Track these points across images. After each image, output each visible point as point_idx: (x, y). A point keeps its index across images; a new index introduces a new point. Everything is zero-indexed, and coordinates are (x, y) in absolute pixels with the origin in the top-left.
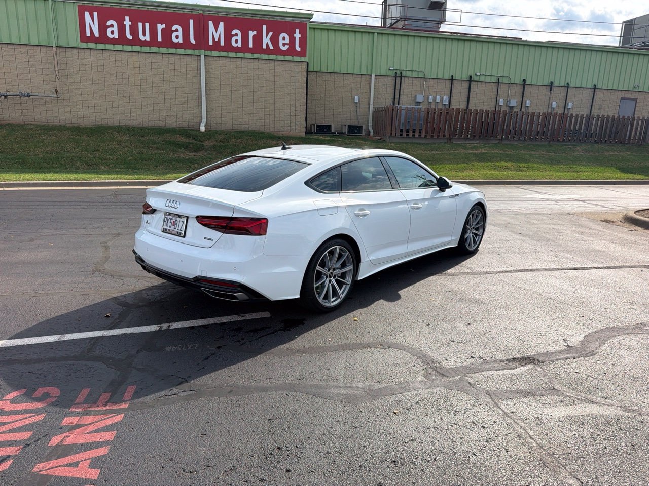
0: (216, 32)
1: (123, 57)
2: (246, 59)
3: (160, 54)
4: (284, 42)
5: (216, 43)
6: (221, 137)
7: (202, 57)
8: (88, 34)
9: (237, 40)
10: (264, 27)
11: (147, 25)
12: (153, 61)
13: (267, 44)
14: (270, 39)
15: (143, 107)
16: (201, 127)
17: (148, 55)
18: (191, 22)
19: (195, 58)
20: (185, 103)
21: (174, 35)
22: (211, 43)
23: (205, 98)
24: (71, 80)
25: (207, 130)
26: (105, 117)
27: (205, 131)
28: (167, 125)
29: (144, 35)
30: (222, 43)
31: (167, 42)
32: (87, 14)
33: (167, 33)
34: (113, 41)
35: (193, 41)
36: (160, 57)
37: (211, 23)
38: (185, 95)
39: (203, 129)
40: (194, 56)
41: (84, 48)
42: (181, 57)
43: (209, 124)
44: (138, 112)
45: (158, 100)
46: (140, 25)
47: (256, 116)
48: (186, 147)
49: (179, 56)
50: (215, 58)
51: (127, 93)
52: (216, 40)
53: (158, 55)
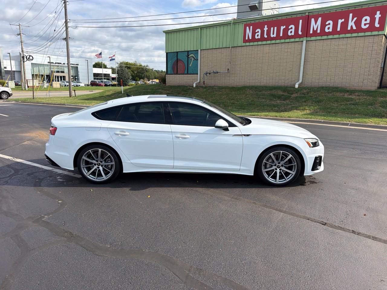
0: (316, 25)
1: (261, 48)
2: (334, 39)
3: (280, 44)
4: (366, 22)
5: (315, 32)
6: (305, 91)
7: (304, 42)
8: (247, 39)
9: (329, 28)
10: (351, 15)
11: (276, 28)
12: (277, 48)
13: (352, 27)
14: (354, 23)
15: (268, 75)
16: (296, 85)
17: (274, 45)
18: (301, 21)
19: (300, 43)
20: (290, 71)
21: (290, 31)
22: (311, 32)
23: (303, 67)
24: (237, 63)
25: (299, 87)
26: (249, 81)
27: (298, 87)
28: (279, 85)
29: (273, 34)
30: (319, 31)
31: (286, 36)
32: (248, 28)
33: (286, 31)
34: (258, 40)
35: (300, 33)
36: (280, 45)
37: (313, 20)
38: (291, 66)
39: (297, 86)
40: (300, 42)
41: (244, 46)
42: (292, 43)
43: (304, 83)
44: (265, 78)
45: (276, 71)
46: (272, 28)
47: (337, 77)
48: (279, 97)
49: (291, 44)
50: (313, 41)
51: (261, 67)
52: (315, 29)
53: (279, 44)
